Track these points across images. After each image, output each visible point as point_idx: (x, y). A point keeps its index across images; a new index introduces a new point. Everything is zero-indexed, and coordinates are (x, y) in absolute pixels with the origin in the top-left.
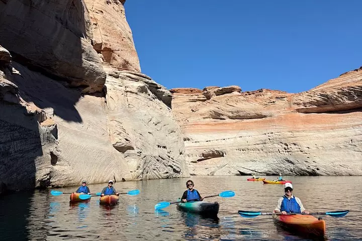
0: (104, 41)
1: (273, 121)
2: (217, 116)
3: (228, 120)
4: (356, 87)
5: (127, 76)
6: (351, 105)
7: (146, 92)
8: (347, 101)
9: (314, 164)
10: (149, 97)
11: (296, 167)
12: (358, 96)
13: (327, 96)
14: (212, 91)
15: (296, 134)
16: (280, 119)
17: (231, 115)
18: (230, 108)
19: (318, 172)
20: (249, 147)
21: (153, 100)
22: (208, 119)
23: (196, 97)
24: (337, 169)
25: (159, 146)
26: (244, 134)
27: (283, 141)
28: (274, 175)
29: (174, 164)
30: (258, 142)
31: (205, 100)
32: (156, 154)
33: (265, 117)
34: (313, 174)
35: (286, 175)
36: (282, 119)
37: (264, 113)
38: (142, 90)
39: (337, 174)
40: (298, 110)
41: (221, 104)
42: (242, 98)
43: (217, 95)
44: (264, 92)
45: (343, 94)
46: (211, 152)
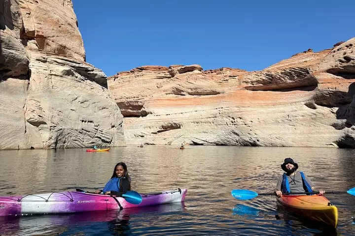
0: (36, 29)
1: (224, 97)
2: (178, 92)
3: (188, 96)
4: (296, 68)
5: (54, 61)
6: (291, 84)
7: (73, 75)
8: (288, 81)
9: (256, 136)
10: (77, 79)
11: (241, 138)
12: (297, 76)
13: (271, 76)
14: (175, 70)
15: (243, 109)
16: (230, 96)
17: (190, 91)
18: (190, 86)
19: (258, 143)
20: (203, 120)
21: (83, 81)
22: (171, 95)
23: (163, 75)
24: (273, 141)
25: (83, 121)
26: (199, 108)
27: (230, 115)
28: (222, 145)
29: (104, 135)
30: (210, 116)
31: (170, 77)
32: (79, 128)
33: (219, 93)
34: (254, 145)
35: (233, 145)
36: (231, 96)
37: (218, 90)
38: (68, 73)
39: (273, 145)
40: (247, 88)
41: (183, 81)
42: (200, 76)
43: (180, 73)
44: (224, 70)
45: (286, 74)
46: (170, 125)
